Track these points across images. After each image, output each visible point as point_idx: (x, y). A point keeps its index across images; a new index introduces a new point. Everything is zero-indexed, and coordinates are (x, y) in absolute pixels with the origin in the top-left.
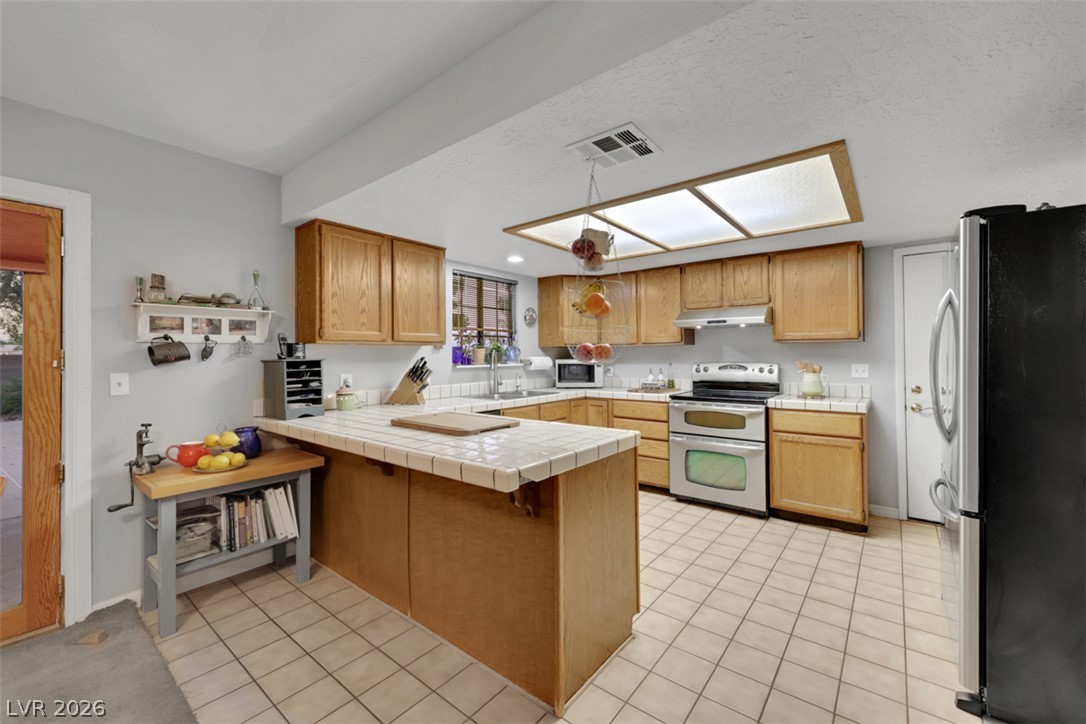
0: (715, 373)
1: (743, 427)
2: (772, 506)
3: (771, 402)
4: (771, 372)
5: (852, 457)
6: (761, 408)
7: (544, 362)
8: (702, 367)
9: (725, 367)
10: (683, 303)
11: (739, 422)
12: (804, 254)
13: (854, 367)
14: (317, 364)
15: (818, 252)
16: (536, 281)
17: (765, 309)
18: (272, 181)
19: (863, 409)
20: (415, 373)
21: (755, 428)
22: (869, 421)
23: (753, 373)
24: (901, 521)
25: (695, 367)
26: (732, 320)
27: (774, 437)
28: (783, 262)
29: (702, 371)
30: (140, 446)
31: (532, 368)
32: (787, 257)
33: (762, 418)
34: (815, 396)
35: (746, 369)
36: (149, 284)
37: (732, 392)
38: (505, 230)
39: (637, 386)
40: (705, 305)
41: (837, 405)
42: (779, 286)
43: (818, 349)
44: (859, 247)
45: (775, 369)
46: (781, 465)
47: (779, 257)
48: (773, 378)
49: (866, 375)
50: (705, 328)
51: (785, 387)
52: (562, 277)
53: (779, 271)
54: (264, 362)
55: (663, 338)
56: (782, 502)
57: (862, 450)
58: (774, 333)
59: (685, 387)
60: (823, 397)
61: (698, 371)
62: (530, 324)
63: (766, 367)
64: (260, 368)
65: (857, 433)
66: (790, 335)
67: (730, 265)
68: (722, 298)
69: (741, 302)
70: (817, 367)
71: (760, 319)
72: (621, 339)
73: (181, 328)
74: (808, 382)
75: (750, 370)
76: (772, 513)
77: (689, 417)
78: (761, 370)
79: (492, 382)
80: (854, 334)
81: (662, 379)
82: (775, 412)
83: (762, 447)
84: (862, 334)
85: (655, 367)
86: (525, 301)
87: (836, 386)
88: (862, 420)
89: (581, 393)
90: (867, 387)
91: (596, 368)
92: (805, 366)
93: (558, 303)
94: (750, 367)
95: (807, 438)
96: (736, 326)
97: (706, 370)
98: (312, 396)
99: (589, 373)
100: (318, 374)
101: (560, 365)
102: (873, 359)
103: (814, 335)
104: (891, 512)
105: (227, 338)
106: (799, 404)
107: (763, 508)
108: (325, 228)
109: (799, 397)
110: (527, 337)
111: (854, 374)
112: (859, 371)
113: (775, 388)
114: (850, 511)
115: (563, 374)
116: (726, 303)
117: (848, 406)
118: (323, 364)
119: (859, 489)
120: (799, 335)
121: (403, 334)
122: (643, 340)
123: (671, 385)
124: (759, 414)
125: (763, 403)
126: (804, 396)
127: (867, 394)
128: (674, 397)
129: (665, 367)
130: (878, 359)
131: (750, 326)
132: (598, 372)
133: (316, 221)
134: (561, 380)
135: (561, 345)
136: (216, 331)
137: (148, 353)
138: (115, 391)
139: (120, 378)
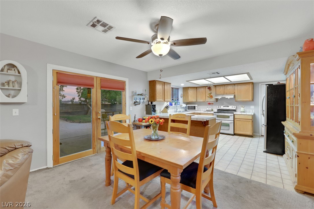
0: (222, 107)
1: (229, 118)
2: (235, 133)
3: (235, 113)
4: (234, 107)
5: (250, 123)
6: (233, 114)
7: (184, 105)
8: (219, 106)
9: (224, 106)
10: (216, 94)
11: (228, 117)
12: (241, 84)
13: (251, 106)
14: (155, 105)
15: (244, 84)
16: (182, 88)
17: (233, 95)
18: (146, 73)
19: (252, 114)
20: (167, 107)
21: (232, 118)
22: (254, 116)
23: (230, 108)
24: (260, 136)
25: (218, 106)
26: (227, 97)
27: (235, 120)
28: (237, 85)
29: (219, 107)
30: (135, 118)
31: (182, 106)
32: (238, 84)
33: (233, 116)
34: (243, 112)
35: (229, 107)
36: (134, 92)
37: (225, 112)
38: (186, 81)
39: (206, 110)
40: (220, 94)
41: (247, 114)
42: (236, 90)
43: (244, 103)
44: (253, 83)
45: (235, 107)
46: (236, 125)
47: (236, 84)
48: (235, 109)
49: (254, 108)
50: (221, 98)
51: (237, 110)
52: (189, 87)
53: (236, 87)
54: (146, 105)
56: (236, 132)
57: (252, 122)
58: (235, 100)
59: (216, 110)
60: (245, 112)
61: (218, 107)
62: (181, 97)
63: (233, 106)
65: (251, 118)
66: (238, 100)
67: (226, 86)
68: (224, 92)
69: (228, 93)
70: (244, 106)
71: (233, 97)
72: (202, 101)
73: (137, 99)
74: (242, 109)
75: (230, 107)
76: (234, 134)
77: (218, 116)
78: (232, 107)
79: (176, 110)
80: (251, 100)
81: (210, 109)
82: (235, 115)
83: (233, 122)
84: (253, 100)
85: (208, 107)
86: (180, 92)
87: (247, 110)
88: (252, 116)
89: (193, 112)
90: (254, 110)
91: (196, 107)
92: (242, 106)
93: (188, 93)
94: (230, 106)
95: (242, 120)
96: (227, 98)
97: (220, 107)
98: (154, 111)
99: (194, 108)
100: (155, 107)
101: (188, 106)
102: (255, 105)
103: (243, 100)
104: (258, 134)
105: (142, 101)
106: (240, 113)
107: (233, 133)
108: (157, 82)
109: (240, 112)
110: (181, 100)
111: (251, 108)
112: (252, 107)
113: (235, 110)
114: (249, 133)
115: (189, 108)
116: (225, 93)
117: (250, 114)
118: (156, 105)
119: (251, 129)
120: (240, 100)
121: (166, 100)
122: (207, 101)
123: (212, 110)
124: (232, 115)
125: (233, 113)
126: (241, 112)
127: (254, 112)
128: (214, 112)
129: (211, 107)
130: (256, 105)
131: (230, 98)
132: (196, 108)
133: (155, 80)
134: (188, 109)
135: (188, 102)
136: (141, 100)
137: (134, 103)
138: (131, 109)
139: (131, 107)
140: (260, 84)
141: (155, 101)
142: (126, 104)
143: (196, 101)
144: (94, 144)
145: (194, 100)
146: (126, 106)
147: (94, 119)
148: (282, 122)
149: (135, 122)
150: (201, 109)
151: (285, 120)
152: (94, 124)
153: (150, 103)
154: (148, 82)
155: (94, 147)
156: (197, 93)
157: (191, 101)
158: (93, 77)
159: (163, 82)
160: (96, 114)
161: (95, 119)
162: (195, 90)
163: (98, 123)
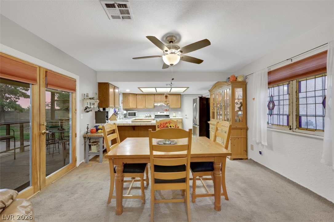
0: (159, 113)
7: (125, 112)
8: (157, 113)
10: (154, 101)
12: (174, 95)
14: (108, 112)
16: (122, 94)
18: (96, 72)
19: (181, 118)
20: (116, 114)
23: (165, 114)
28: (171, 95)
30: (88, 129)
36: (86, 95)
37: (159, 117)
38: (138, 88)
49: (180, 113)
51: (170, 116)
55: (150, 107)
59: (153, 116)
62: (122, 104)
63: (167, 113)
64: (95, 113)
65: (181, 121)
67: (163, 95)
72: (142, 107)
73: (88, 104)
74: (174, 114)
81: (149, 115)
84: (181, 107)
85: (147, 113)
86: (121, 98)
87: (177, 115)
89: (134, 118)
93: (128, 99)
94: (165, 112)
98: (107, 119)
99: (135, 114)
100: (108, 114)
101: (129, 113)
103: (175, 107)
108: (110, 85)
109: (172, 117)
111: (179, 113)
115: (130, 114)
120: (173, 107)
121: (116, 106)
122: (146, 107)
123: (150, 116)
126: (174, 117)
129: (149, 113)
130: (182, 111)
133: (108, 83)
134: (129, 116)
135: (129, 108)
136: (91, 105)
137: (85, 110)
138: (82, 118)
139: (82, 115)
140: (184, 96)
141: (108, 107)
142: (76, 111)
143: (136, 107)
144: (36, 176)
145: (135, 107)
146: (77, 113)
147: (35, 135)
148: (208, 122)
149: (87, 134)
150: (140, 116)
151: (209, 120)
152: (35, 144)
153: (101, 109)
154: (98, 84)
155: (36, 180)
156: (137, 100)
157: (131, 108)
158: (36, 66)
159: (113, 85)
160: (38, 126)
161: (37, 134)
162: (135, 97)
163: (42, 141)
